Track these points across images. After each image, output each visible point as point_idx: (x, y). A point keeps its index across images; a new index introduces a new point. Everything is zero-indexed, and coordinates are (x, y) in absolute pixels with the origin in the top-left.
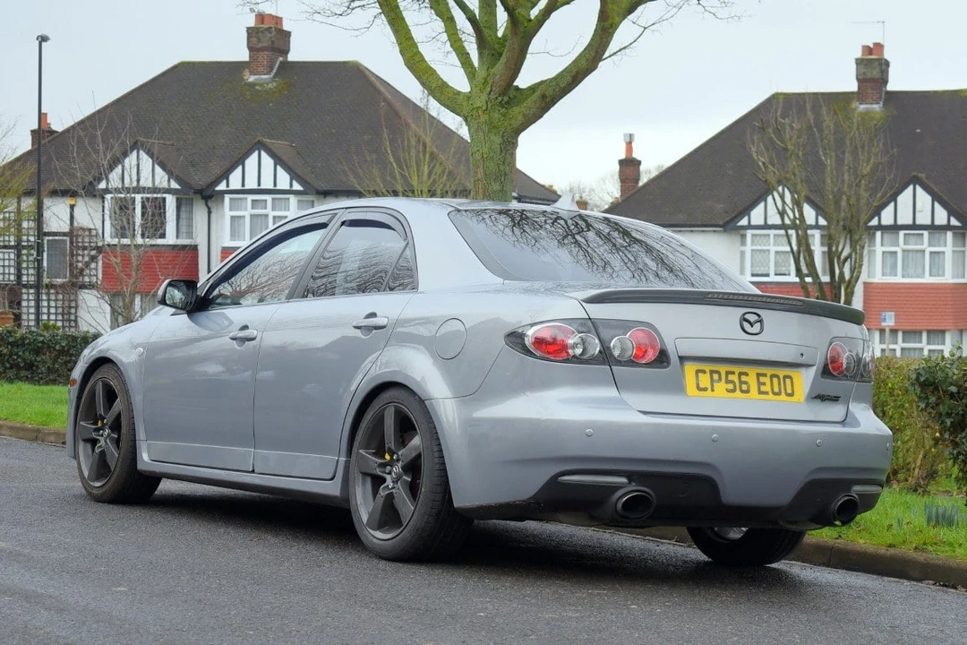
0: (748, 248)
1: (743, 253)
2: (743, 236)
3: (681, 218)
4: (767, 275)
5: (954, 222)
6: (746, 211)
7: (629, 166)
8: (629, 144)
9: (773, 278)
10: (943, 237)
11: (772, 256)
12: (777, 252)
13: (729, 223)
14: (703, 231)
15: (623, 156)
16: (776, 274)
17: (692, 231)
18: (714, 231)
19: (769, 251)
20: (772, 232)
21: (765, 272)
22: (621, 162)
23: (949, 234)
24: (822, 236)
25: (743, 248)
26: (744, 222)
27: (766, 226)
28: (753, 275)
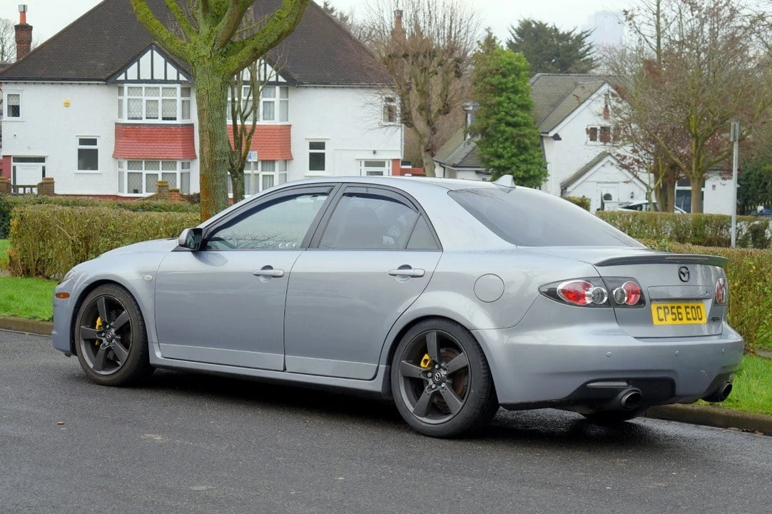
0: (125, 97)
1: (120, 102)
2: (121, 89)
3: (72, 73)
4: (141, 119)
5: (281, 79)
6: (124, 69)
7: (23, 30)
8: (23, 13)
9: (145, 121)
10: (273, 89)
11: (144, 102)
12: (148, 101)
13: (110, 77)
14: (89, 84)
15: (18, 22)
16: (147, 118)
17: (80, 84)
18: (98, 84)
19: (141, 100)
20: (144, 85)
21: (138, 116)
22: (17, 27)
23: (278, 88)
24: (182, 88)
25: (121, 98)
26: (122, 77)
27: (139, 81)
28: (129, 119)
